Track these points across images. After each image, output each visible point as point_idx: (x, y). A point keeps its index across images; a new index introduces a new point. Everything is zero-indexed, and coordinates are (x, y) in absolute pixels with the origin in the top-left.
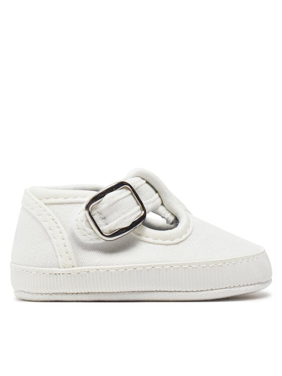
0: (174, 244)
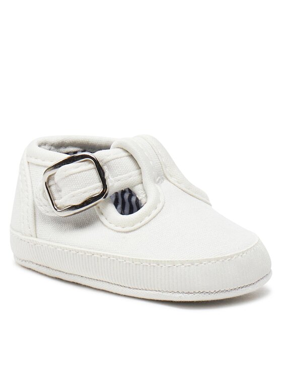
0: (124, 232)
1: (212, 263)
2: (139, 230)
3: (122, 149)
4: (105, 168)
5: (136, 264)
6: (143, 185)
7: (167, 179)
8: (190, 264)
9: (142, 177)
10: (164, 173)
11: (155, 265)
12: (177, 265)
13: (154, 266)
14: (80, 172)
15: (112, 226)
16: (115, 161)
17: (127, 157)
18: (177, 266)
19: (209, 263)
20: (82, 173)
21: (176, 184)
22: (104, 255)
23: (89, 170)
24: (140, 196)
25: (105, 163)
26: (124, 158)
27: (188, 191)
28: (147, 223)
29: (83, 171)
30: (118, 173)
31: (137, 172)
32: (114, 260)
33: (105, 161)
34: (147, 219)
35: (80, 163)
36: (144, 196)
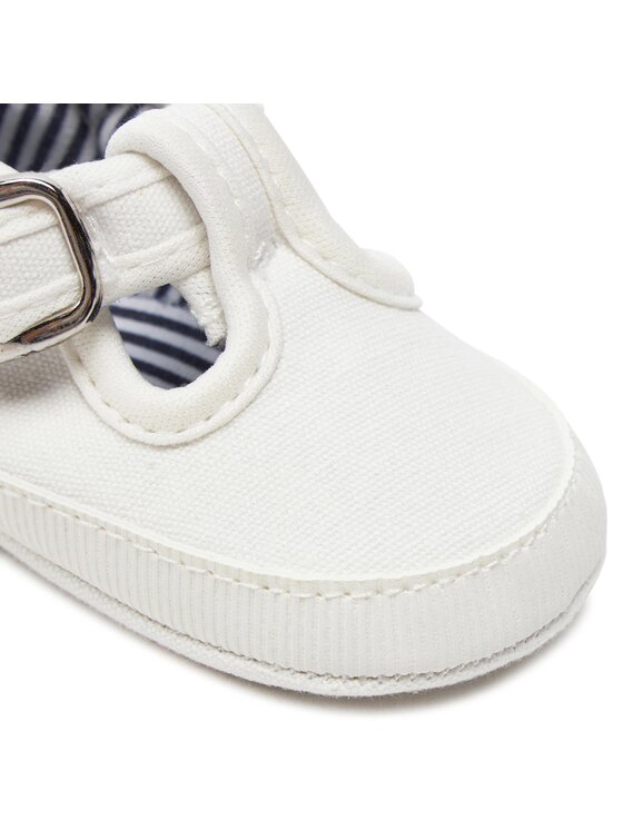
0: (153, 447)
1: (442, 586)
2: (201, 445)
3: (145, 155)
4: (90, 224)
5: (192, 572)
6: (210, 275)
7: (287, 243)
8: (369, 594)
9: (207, 249)
10: (277, 223)
11: (254, 586)
12: (328, 596)
13: (250, 590)
14: (9, 242)
15: (113, 416)
16: (121, 202)
17: (162, 185)
18: (327, 599)
19: (433, 587)
20: (15, 246)
21: (318, 261)
22: (85, 517)
23: (41, 231)
24: (203, 314)
25: (91, 209)
26: (151, 189)
27: (356, 284)
28: (227, 425)
29: (16, 239)
30: (131, 242)
31: (192, 233)
32: (118, 541)
33: (90, 201)
34: (229, 409)
35: (9, 210)
36: (215, 314)
